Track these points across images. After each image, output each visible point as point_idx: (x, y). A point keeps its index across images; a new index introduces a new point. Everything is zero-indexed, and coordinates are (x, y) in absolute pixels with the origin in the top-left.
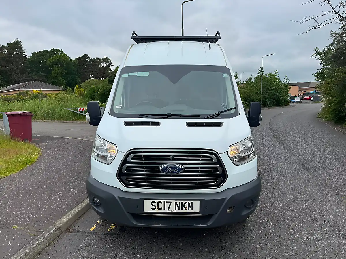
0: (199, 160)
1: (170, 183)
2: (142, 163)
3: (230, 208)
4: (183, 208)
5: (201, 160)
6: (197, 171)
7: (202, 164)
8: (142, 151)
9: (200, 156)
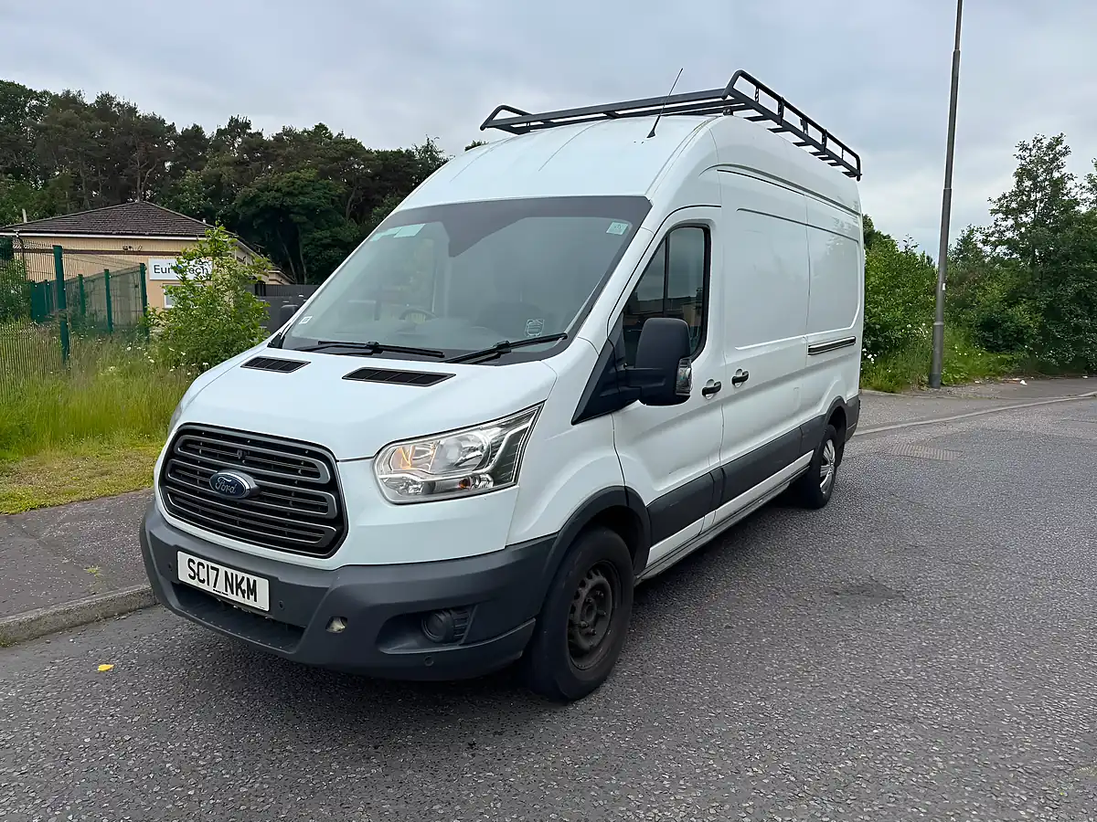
0: (294, 471)
1: (234, 522)
2: (194, 461)
3: (344, 620)
4: (239, 591)
5: (300, 472)
6: (286, 503)
7: (302, 484)
8: (202, 431)
9: (297, 462)
